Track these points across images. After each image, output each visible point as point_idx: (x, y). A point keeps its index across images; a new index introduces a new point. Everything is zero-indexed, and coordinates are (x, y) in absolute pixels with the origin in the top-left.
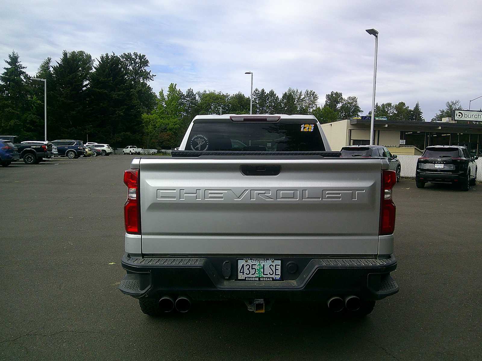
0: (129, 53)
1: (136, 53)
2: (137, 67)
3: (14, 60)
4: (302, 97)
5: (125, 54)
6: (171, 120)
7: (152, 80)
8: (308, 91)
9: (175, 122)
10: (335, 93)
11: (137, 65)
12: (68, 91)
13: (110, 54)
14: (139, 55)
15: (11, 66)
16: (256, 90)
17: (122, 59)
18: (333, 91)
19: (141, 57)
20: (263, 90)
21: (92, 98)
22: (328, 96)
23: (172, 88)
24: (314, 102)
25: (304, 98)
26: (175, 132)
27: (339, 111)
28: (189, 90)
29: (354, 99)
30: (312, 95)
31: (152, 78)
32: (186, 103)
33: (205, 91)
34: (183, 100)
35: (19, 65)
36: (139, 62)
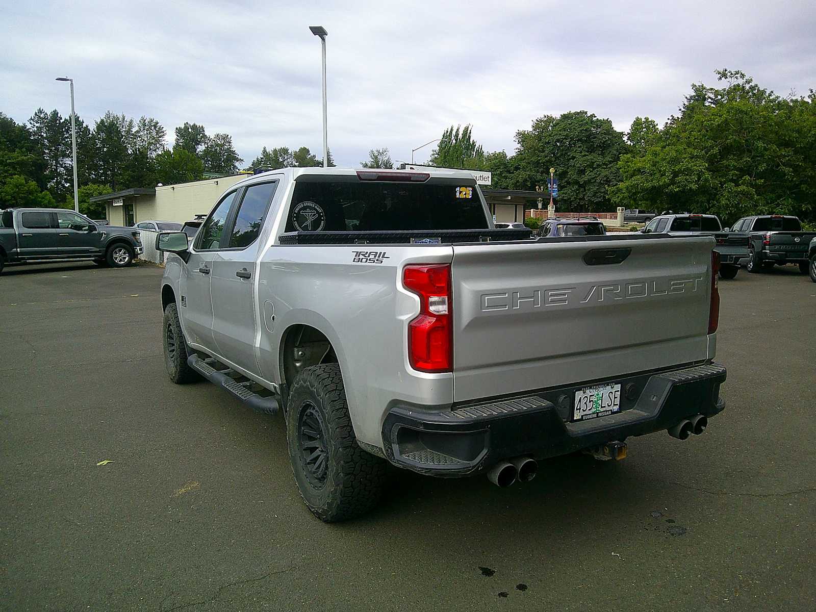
4: (134, 130)
8: (145, 119)
10: (191, 125)
16: (40, 111)
18: (187, 123)
20: (55, 113)
22: (179, 131)
24: (158, 141)
25: (138, 132)
27: (201, 158)
29: (226, 138)
30: (153, 128)
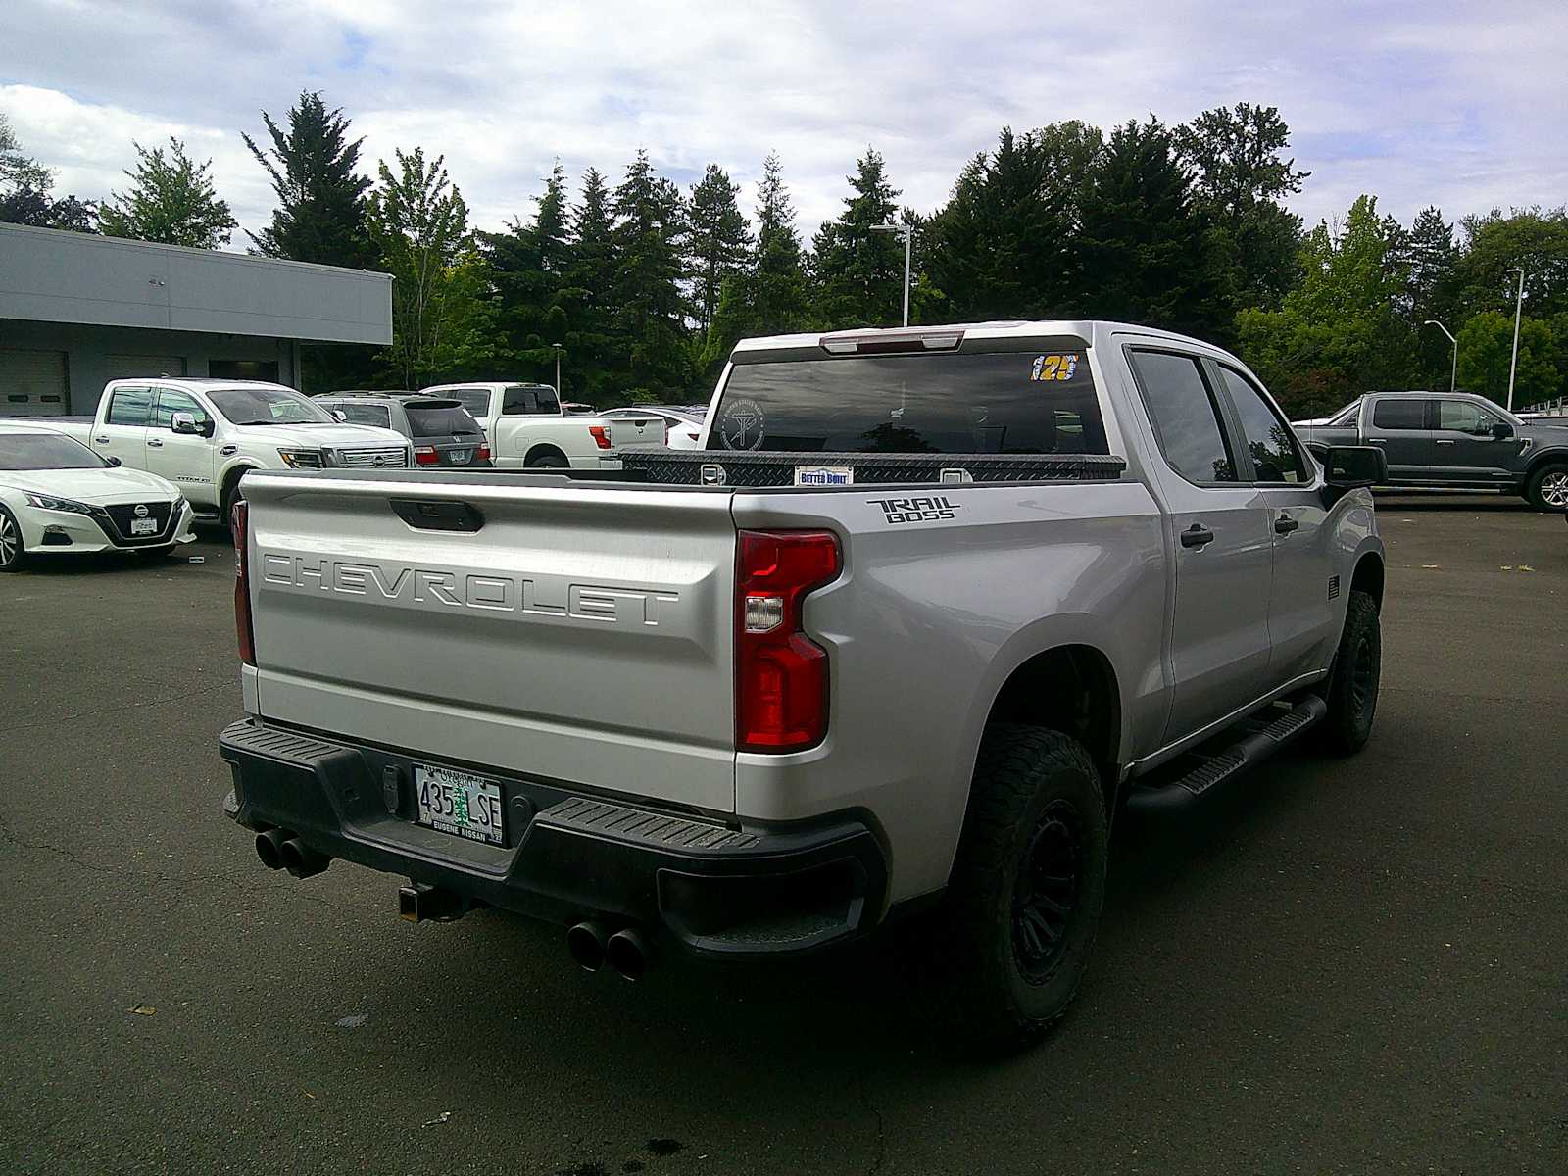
0: (1222, 110)
1: (1244, 107)
2: (1248, 151)
3: (870, 174)
5: (1207, 115)
6: (1339, 325)
7: (1294, 190)
9: (1352, 333)
11: (1248, 146)
12: (1006, 254)
13: (1143, 122)
14: (1254, 113)
15: (862, 192)
17: (1197, 132)
19: (1263, 118)
21: (1080, 269)
23: (1362, 213)
26: (1348, 369)
28: (1427, 213)
31: (1295, 185)
32: (1411, 261)
33: (1496, 213)
34: (1398, 253)
35: (883, 187)
36: (1255, 135)
